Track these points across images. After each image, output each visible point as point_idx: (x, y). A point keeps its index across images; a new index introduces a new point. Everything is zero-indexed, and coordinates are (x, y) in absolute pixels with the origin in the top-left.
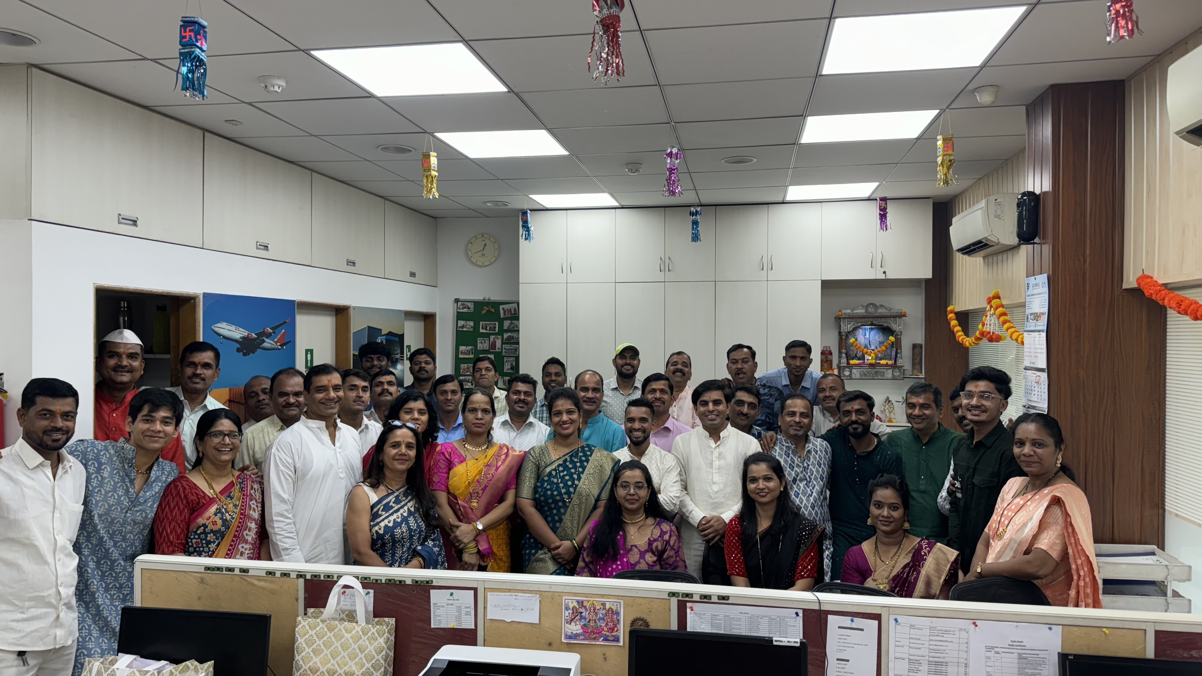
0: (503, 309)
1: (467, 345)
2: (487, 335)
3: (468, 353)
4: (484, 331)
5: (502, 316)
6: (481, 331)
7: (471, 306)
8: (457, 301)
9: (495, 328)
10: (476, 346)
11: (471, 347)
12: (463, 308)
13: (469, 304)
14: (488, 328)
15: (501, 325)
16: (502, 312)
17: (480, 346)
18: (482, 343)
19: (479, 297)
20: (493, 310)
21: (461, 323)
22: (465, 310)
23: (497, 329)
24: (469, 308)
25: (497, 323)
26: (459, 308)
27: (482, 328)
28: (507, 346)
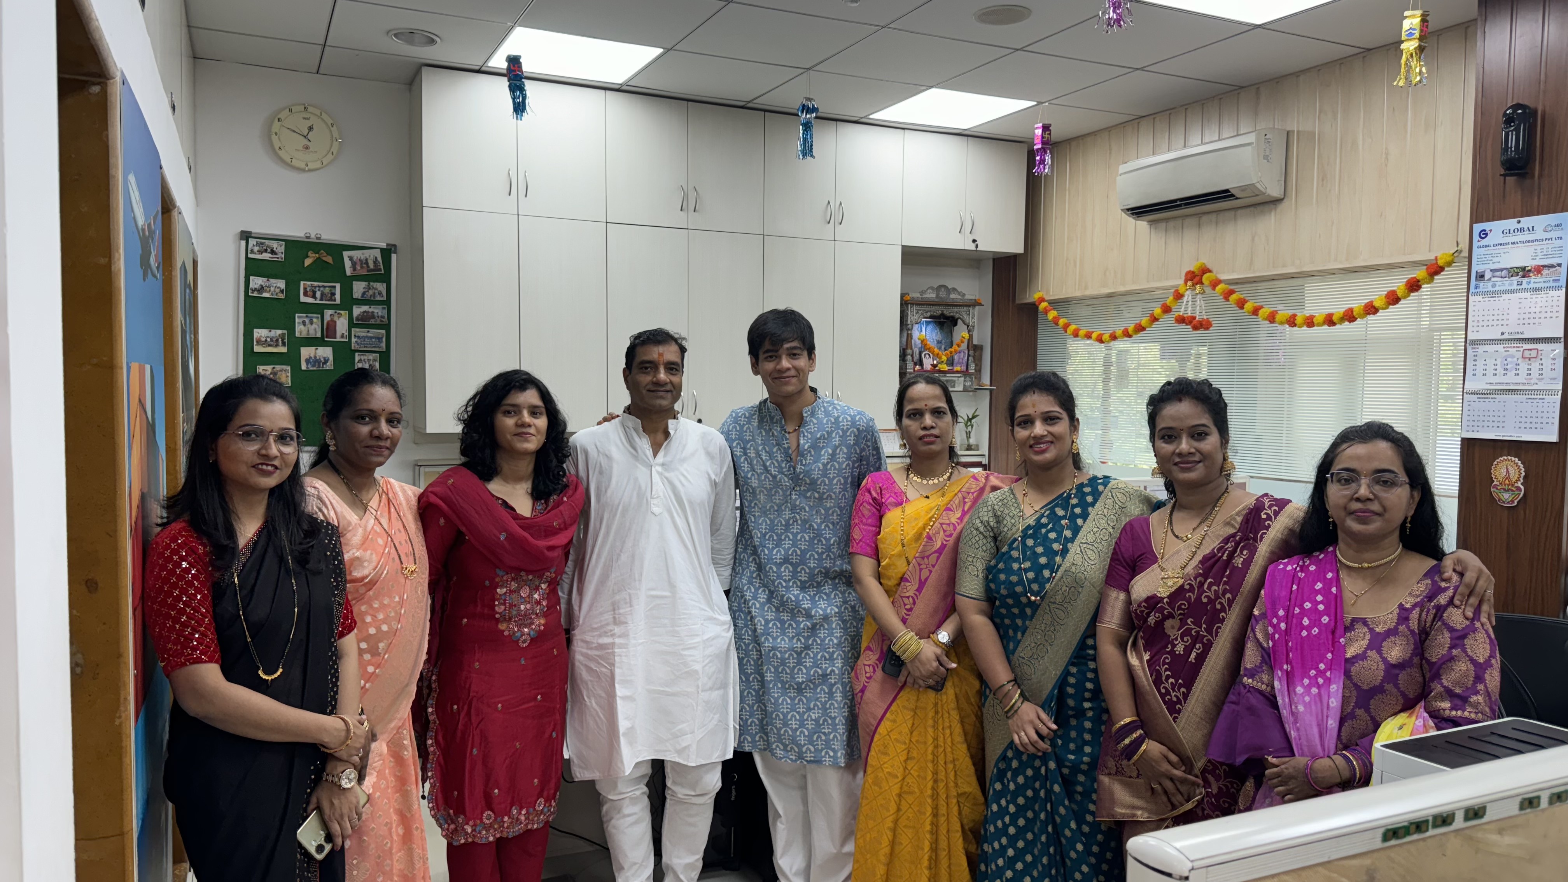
0: (351, 258)
1: (270, 328)
2: (319, 309)
3: (275, 342)
4: (310, 300)
5: (349, 272)
6: (303, 299)
7: (280, 248)
8: (246, 236)
9: (333, 294)
10: (291, 329)
11: (279, 332)
12: (260, 252)
13: (274, 245)
14: (318, 294)
15: (347, 291)
16: (348, 264)
17: (301, 330)
18: (304, 323)
19: (296, 232)
20: (329, 259)
21: (256, 282)
22: (266, 256)
23: (338, 296)
24: (273, 252)
25: (338, 286)
26: (252, 252)
27: (306, 294)
28: (361, 332)
